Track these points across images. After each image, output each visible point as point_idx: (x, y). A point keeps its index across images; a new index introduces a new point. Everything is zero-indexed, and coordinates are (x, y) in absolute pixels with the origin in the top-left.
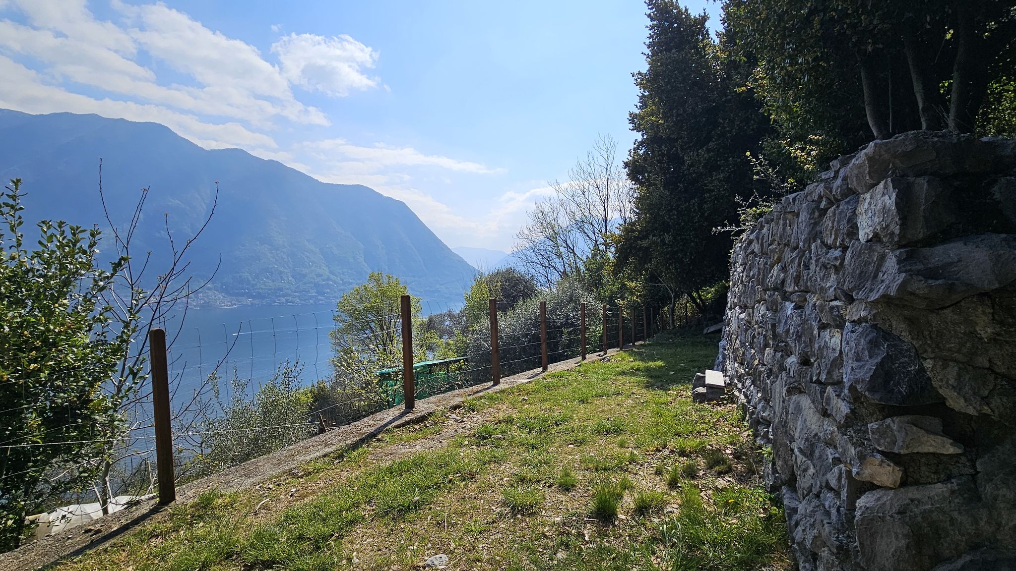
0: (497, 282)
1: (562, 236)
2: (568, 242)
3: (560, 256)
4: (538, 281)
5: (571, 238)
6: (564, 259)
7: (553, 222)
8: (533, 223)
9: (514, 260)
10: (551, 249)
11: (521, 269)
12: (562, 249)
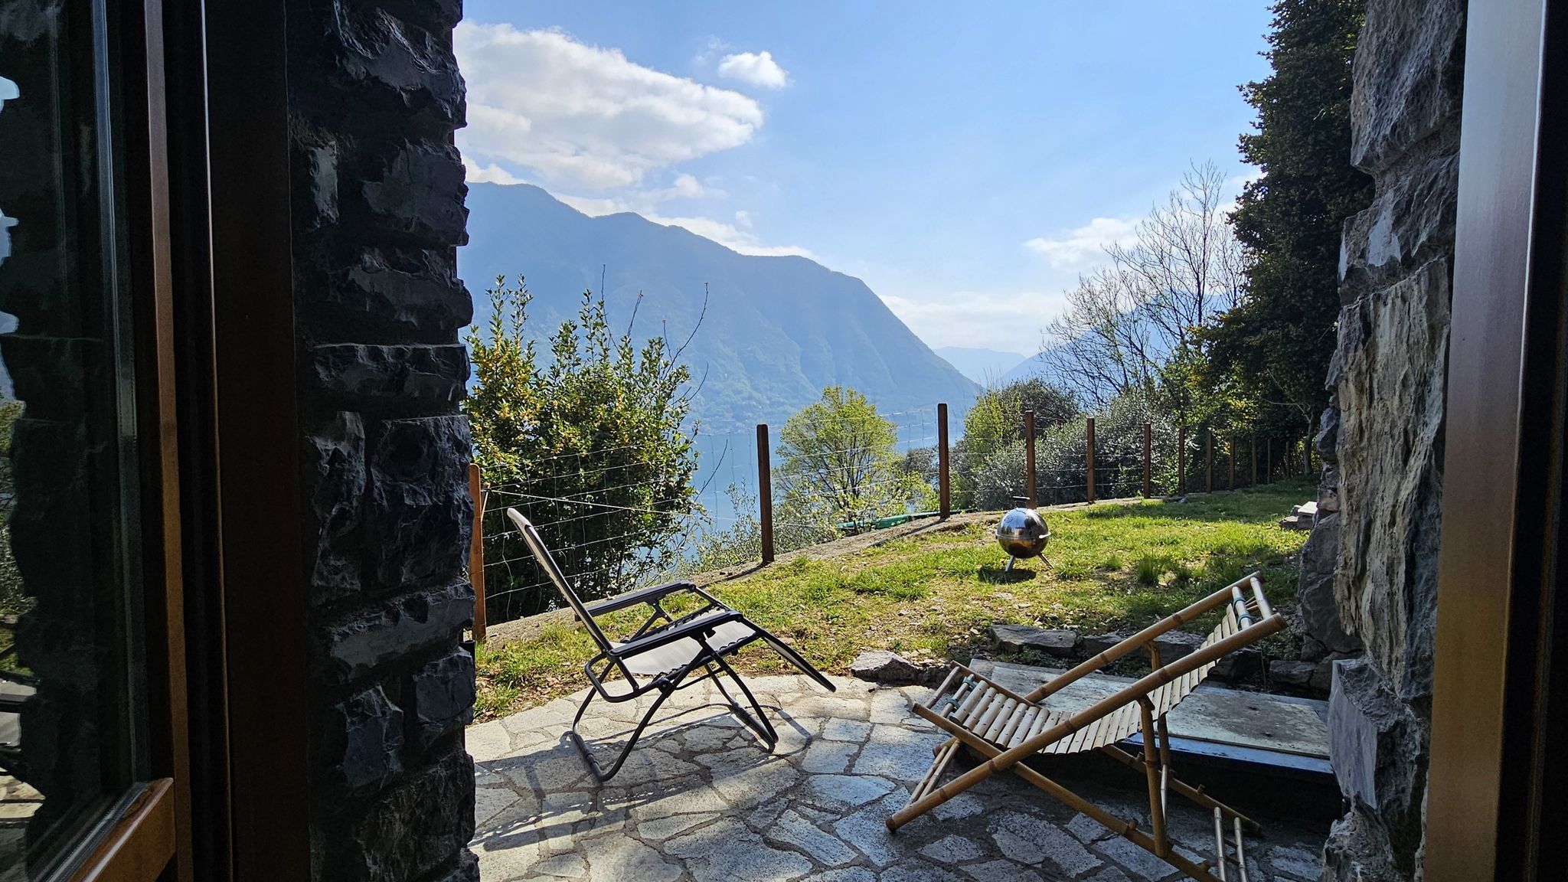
0: (1016, 400)
1: (1122, 329)
2: (1134, 339)
3: (1119, 360)
4: (1080, 398)
5: (1139, 332)
6: (1126, 365)
7: (1108, 307)
8: (1076, 310)
9: (1043, 366)
10: (1103, 350)
11: (1053, 380)
12: (1122, 350)
